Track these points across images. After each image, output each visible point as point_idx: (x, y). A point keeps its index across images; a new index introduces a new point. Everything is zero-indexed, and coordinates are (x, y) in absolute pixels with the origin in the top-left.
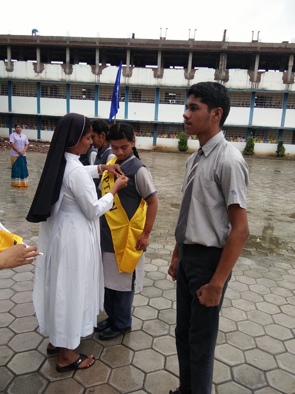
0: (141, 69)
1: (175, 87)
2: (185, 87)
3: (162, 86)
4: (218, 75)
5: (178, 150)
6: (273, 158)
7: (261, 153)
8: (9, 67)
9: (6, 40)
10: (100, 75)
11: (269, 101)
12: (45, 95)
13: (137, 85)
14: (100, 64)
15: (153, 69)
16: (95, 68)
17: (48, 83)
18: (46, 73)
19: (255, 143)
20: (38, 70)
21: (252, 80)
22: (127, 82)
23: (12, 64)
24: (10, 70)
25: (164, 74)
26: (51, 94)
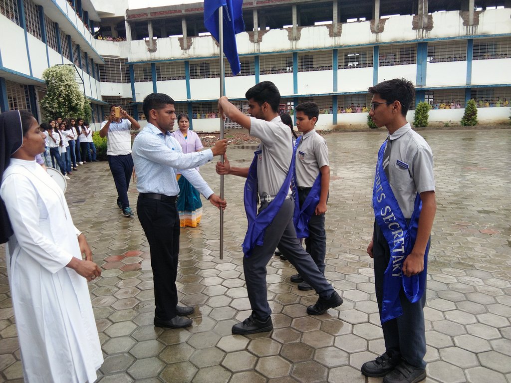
0: (311, 28)
1: (359, 45)
2: (373, 44)
3: (341, 46)
4: (417, 23)
5: (368, 127)
6: (506, 127)
7: (488, 122)
8: (151, 47)
9: (146, 14)
10: (261, 43)
11: (494, 50)
12: (194, 76)
13: (308, 49)
14: (259, 29)
15: (328, 26)
16: (254, 35)
17: (198, 61)
18: (194, 48)
19: (477, 109)
20: (185, 46)
21: (466, 23)
22: (294, 48)
23: (154, 42)
24: (152, 50)
25: (343, 31)
26: (203, 74)
